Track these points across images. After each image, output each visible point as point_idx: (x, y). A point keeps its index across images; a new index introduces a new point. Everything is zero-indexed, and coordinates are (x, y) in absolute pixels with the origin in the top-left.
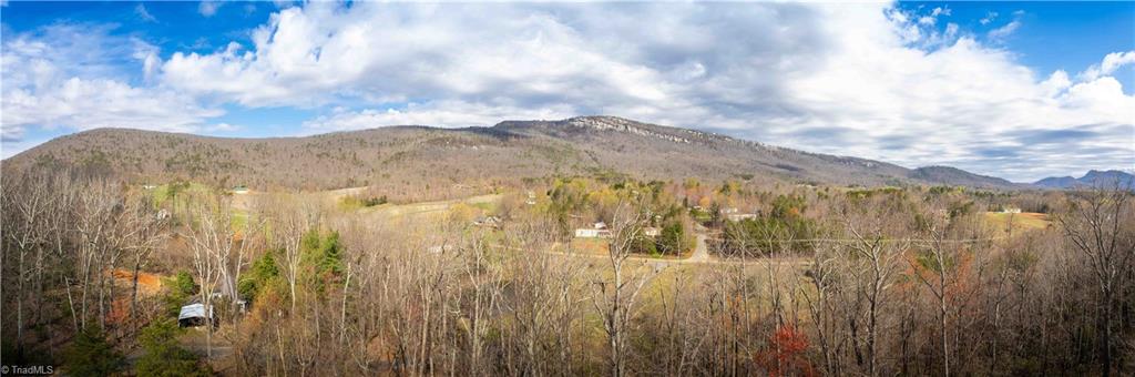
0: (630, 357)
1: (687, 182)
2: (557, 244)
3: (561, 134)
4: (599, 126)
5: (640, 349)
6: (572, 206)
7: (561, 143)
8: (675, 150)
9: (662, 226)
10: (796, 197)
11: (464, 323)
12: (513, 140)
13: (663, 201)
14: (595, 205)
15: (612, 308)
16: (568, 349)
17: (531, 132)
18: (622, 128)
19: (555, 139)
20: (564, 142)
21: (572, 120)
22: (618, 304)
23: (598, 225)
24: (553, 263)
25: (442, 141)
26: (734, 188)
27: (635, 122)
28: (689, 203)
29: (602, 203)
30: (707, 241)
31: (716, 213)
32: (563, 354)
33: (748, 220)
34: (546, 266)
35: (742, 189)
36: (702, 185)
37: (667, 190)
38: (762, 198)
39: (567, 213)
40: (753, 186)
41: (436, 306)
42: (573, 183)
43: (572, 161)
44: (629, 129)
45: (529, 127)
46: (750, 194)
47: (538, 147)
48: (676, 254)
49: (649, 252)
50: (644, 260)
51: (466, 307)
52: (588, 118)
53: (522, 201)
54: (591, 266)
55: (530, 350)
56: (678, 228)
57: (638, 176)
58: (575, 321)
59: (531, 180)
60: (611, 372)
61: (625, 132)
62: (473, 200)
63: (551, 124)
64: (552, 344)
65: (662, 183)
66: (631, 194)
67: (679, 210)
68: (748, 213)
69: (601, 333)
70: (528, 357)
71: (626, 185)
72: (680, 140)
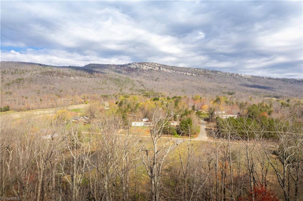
0: (162, 190)
1: (194, 97)
2: (121, 130)
3: (124, 71)
4: (145, 68)
5: (168, 186)
6: (130, 110)
7: (123, 76)
8: (188, 80)
9: (180, 120)
10: (265, 105)
11: (67, 178)
12: (96, 74)
13: (180, 107)
14: (142, 110)
15: (152, 163)
16: (127, 185)
17: (106, 71)
18: (157, 69)
19: (120, 74)
20: (125, 76)
21: (129, 64)
22: (155, 161)
23: (144, 120)
24: (119, 140)
25: (51, 73)
26: (223, 100)
27: (165, 65)
28: (196, 108)
29: (146, 108)
30: (206, 129)
31: (212, 114)
32: (124, 188)
33: (232, 118)
34: (115, 142)
35: (228, 100)
36: (203, 98)
37: (183, 101)
38: (241, 106)
39: (127, 114)
40: (235, 99)
41: (48, 171)
42: (131, 98)
43: (130, 86)
44: (161, 69)
45: (105, 68)
46: (233, 103)
47: (110, 79)
48: (188, 135)
49: (172, 134)
50: (170, 138)
51: (68, 169)
52: (139, 64)
53: (101, 107)
54: (140, 141)
55: (106, 187)
56: (189, 122)
57: (167, 94)
58: (132, 170)
59: (106, 96)
60: (152, 198)
61: (159, 71)
62: (71, 107)
63: (117, 66)
64: (118, 183)
65: (180, 98)
66: (162, 103)
67: (190, 112)
68: (231, 114)
69: (146, 177)
70: (104, 191)
71: (160, 99)
72: (190, 74)
